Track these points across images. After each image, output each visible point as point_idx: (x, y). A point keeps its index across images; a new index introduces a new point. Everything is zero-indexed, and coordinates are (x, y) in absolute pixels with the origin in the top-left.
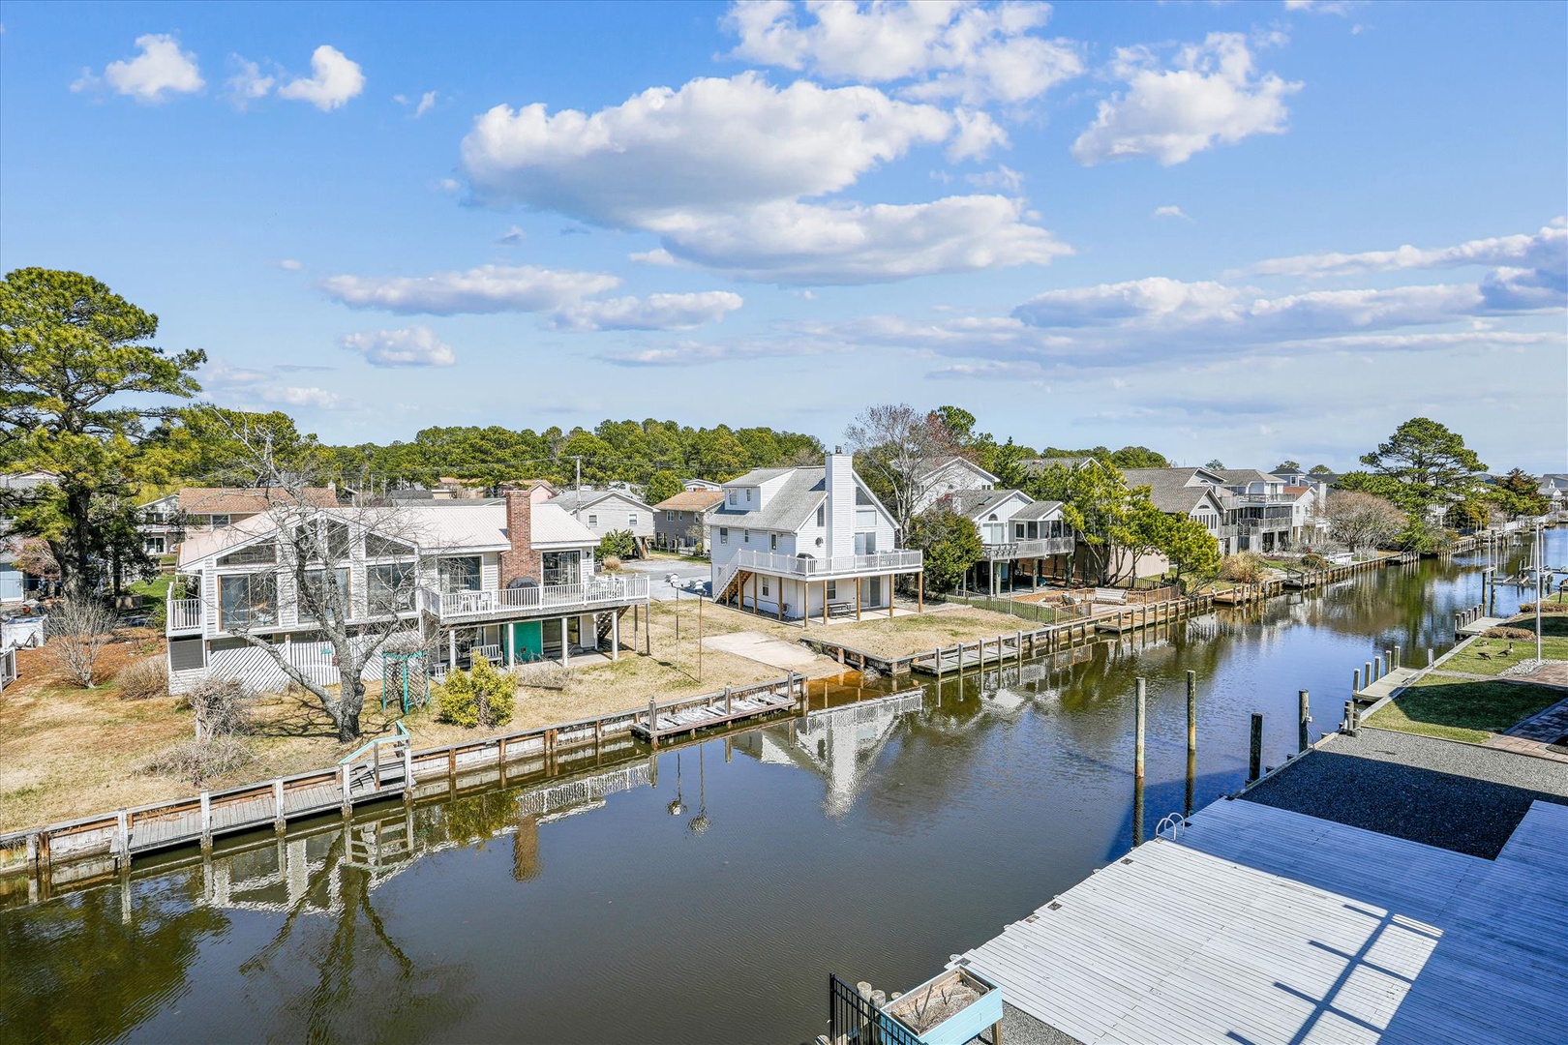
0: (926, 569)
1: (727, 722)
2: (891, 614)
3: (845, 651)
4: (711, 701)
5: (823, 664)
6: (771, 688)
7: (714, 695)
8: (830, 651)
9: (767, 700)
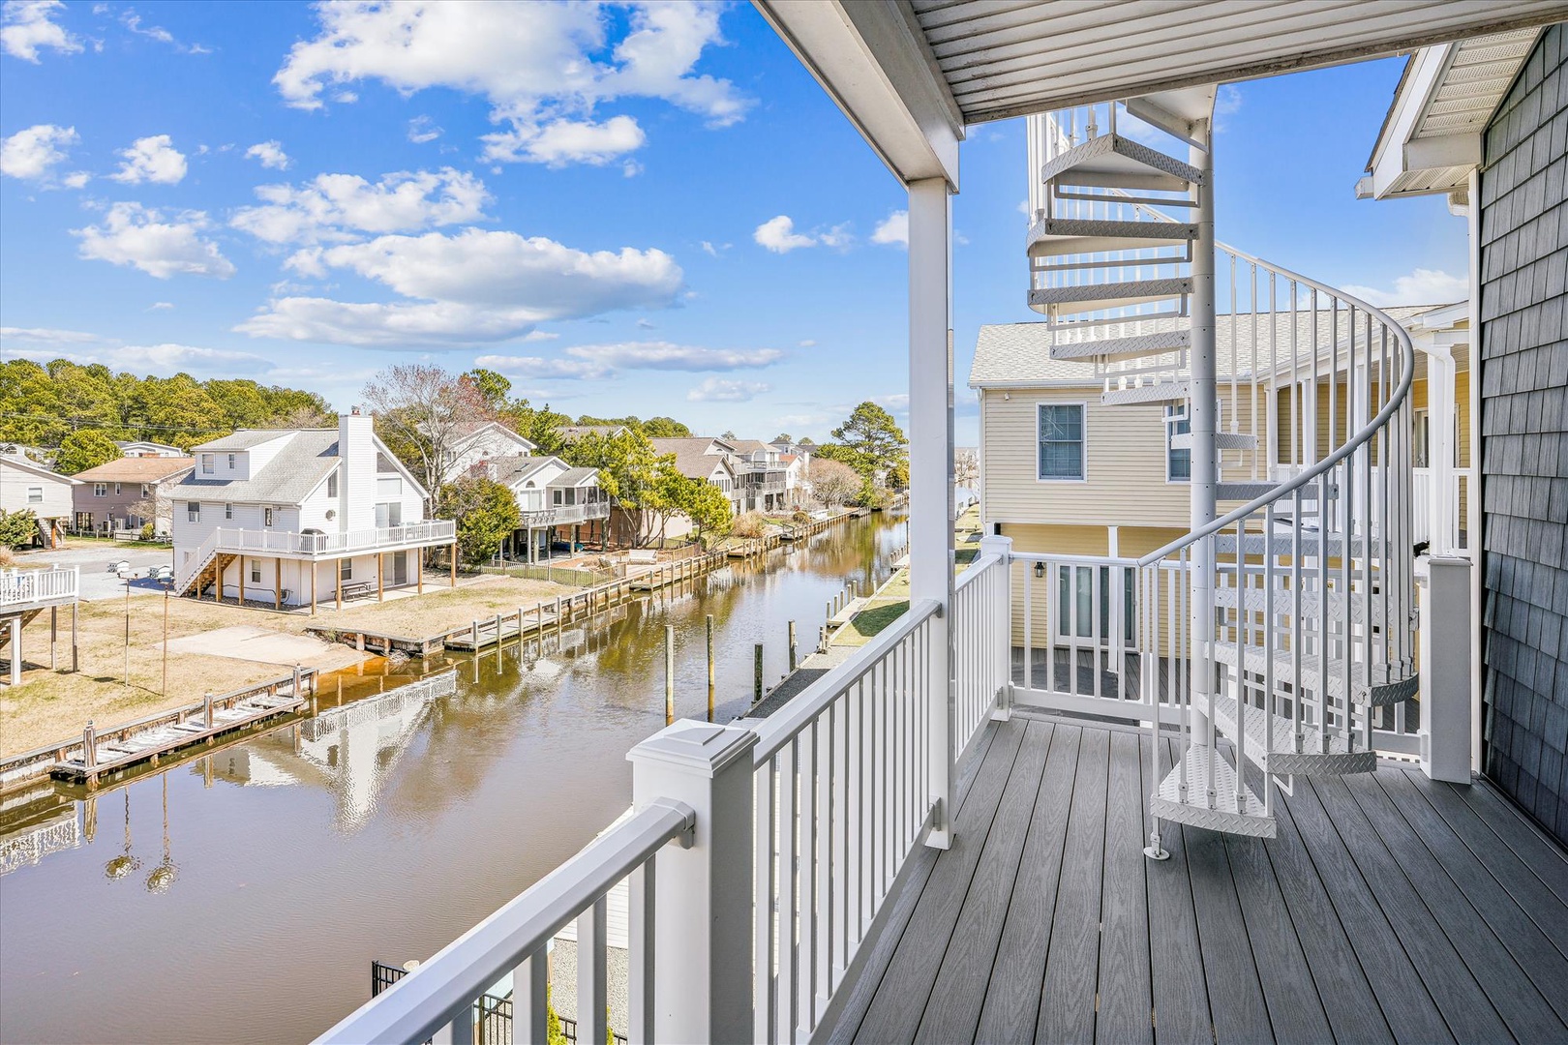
0: (460, 540)
1: (207, 737)
2: (419, 591)
3: (365, 636)
4: (182, 716)
5: (337, 655)
6: (268, 690)
7: (187, 707)
8: (346, 638)
9: (265, 703)
